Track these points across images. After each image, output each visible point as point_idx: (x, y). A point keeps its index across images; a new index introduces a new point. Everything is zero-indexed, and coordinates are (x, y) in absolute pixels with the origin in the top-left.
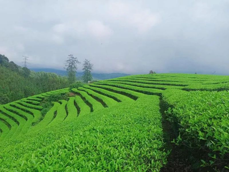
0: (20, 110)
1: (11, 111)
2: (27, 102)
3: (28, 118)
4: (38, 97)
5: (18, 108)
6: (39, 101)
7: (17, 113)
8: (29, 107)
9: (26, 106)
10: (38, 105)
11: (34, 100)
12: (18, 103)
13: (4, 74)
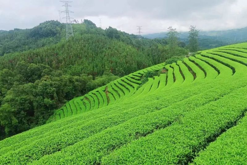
0: (127, 84)
1: (121, 85)
2: (132, 78)
3: (131, 91)
4: (139, 74)
5: (125, 82)
6: (139, 77)
7: (125, 87)
8: (132, 82)
9: (130, 81)
10: (138, 80)
11: (136, 76)
12: (126, 78)
13: (121, 49)
